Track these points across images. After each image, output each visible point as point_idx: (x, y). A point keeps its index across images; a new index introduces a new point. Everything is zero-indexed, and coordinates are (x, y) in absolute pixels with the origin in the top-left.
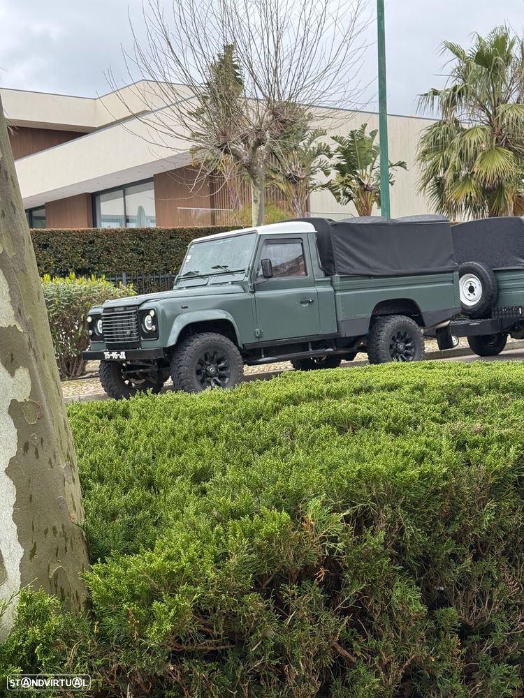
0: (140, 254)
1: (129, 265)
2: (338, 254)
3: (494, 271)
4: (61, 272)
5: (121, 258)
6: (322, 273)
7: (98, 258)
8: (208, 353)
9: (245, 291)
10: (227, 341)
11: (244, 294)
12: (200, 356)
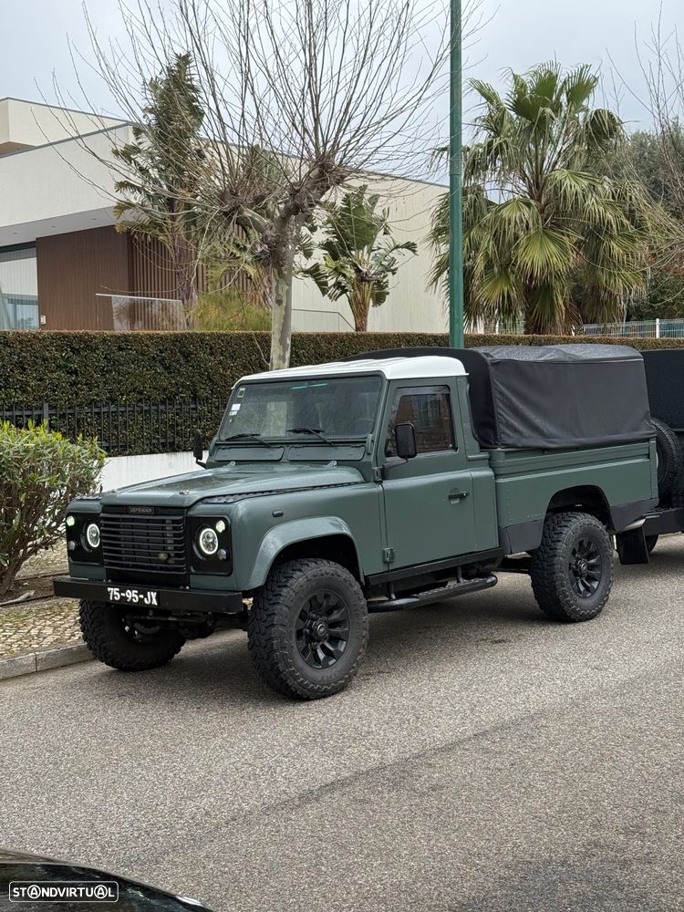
0: (71, 373)
1: (54, 391)
2: (502, 413)
3: (677, 434)
5: (41, 380)
6: (476, 444)
8: (315, 597)
9: (366, 481)
10: (345, 574)
11: (363, 486)
12: (303, 604)
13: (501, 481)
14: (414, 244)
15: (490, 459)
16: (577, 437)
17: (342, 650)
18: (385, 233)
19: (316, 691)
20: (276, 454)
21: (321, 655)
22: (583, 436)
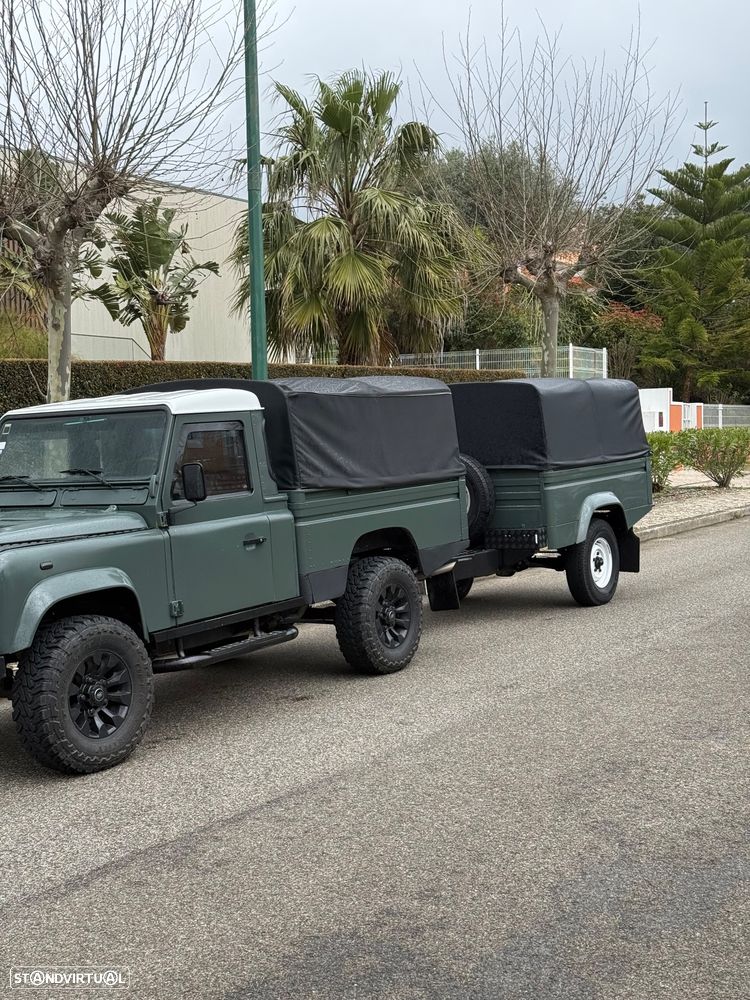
2: (301, 451)
3: (489, 471)
6: (273, 485)
8: (92, 658)
9: (150, 527)
10: (125, 631)
11: (146, 533)
12: (77, 666)
13: (301, 524)
14: (215, 264)
15: (289, 501)
16: (383, 476)
17: (123, 716)
18: (184, 252)
19: (93, 763)
20: (47, 498)
21: (99, 723)
22: (389, 475)
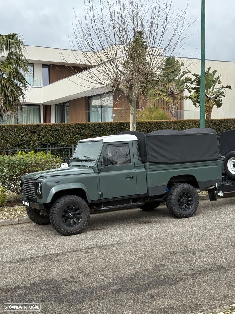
0: (81, 136)
1: (76, 141)
2: (149, 152)
4: (42, 144)
5: (72, 138)
7: (61, 138)
10: (80, 199)
13: (148, 173)
14: (229, 86)
15: (145, 166)
17: (79, 222)
18: (219, 83)
